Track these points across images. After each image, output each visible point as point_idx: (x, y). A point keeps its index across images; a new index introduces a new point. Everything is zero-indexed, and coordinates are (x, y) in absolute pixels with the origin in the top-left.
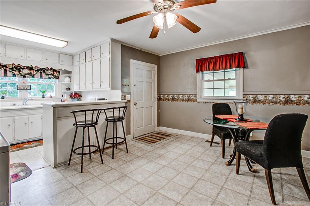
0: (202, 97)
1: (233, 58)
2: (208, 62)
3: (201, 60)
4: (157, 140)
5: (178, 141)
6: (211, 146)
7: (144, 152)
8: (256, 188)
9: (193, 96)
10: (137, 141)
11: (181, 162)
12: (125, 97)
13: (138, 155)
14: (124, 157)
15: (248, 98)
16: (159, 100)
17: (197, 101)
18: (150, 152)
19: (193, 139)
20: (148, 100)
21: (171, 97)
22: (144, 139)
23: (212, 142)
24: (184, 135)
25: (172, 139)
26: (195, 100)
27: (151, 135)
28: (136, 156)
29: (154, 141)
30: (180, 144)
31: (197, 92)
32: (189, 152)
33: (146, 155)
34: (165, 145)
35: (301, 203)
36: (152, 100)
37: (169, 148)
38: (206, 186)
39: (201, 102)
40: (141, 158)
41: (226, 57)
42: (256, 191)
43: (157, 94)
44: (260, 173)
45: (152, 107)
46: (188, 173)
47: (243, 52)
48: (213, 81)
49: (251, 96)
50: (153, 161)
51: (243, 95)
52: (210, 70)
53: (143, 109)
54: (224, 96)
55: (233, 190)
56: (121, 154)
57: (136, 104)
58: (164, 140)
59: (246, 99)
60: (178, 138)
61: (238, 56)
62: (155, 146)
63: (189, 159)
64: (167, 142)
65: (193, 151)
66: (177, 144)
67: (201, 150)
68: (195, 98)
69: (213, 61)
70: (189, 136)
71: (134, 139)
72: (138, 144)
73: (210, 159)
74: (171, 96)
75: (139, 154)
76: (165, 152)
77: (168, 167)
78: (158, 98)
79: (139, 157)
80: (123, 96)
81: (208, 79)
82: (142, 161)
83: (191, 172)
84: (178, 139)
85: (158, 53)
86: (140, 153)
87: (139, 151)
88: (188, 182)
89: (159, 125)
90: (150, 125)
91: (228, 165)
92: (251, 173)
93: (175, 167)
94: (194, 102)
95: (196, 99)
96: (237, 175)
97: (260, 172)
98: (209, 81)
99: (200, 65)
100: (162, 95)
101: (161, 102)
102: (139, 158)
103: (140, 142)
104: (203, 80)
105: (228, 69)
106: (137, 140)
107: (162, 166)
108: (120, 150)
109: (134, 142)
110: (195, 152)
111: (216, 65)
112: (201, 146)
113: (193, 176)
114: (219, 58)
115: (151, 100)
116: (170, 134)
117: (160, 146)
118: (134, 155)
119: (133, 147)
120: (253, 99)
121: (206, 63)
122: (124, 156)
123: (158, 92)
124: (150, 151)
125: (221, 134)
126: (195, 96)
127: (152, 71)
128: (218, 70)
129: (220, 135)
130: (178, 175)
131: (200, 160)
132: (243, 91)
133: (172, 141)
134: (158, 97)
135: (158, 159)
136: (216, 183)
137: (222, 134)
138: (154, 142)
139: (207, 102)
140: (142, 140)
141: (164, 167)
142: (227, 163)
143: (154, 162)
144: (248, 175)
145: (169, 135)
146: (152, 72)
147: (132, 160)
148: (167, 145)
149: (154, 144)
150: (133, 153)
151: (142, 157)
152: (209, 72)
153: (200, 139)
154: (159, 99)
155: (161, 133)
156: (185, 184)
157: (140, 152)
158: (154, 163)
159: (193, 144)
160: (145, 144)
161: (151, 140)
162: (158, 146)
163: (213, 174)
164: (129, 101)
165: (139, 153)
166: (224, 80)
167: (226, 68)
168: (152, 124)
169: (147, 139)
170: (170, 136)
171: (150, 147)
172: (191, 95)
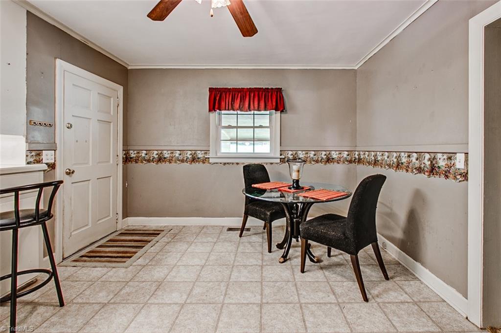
0: (219, 155)
1: (270, 94)
2: (231, 96)
3: (220, 91)
4: (134, 250)
5: (181, 241)
6: (241, 236)
7: (112, 289)
8: (335, 286)
9: (203, 152)
10: (77, 263)
11: (211, 283)
12: (39, 155)
13: (100, 300)
14: (54, 324)
15: (287, 156)
16: (126, 161)
17: (210, 162)
18: (131, 283)
19: (205, 230)
20: (102, 162)
21: (155, 154)
22: (98, 254)
23: (243, 229)
24: (184, 226)
25: (165, 239)
26: (205, 160)
27: (110, 241)
28: (97, 307)
29: (126, 252)
30: (187, 246)
31: (209, 146)
32: (212, 258)
33: (122, 293)
34: (158, 257)
35: (382, 286)
36: (111, 162)
37: (171, 260)
38: (280, 314)
39: (217, 163)
40: (112, 306)
41: (260, 91)
42: (338, 290)
43: (122, 150)
44: (323, 261)
45: (111, 178)
46: (237, 301)
47: (281, 88)
48: (237, 128)
49: (290, 153)
50: (149, 302)
51: (281, 151)
52: (234, 110)
53: (89, 184)
54: (254, 153)
55: (314, 301)
56: (39, 319)
57: (73, 172)
58: (150, 244)
59: (284, 157)
60: (177, 234)
61: (276, 93)
62: (135, 264)
63: (220, 271)
64: (157, 247)
65: (219, 254)
66: (181, 246)
67: (230, 247)
68: (206, 157)
69: (240, 94)
70: (195, 226)
71: (65, 263)
72: (85, 270)
73: (253, 261)
74: (156, 152)
75: (102, 297)
76: (166, 271)
77: (191, 303)
78: (124, 156)
79: (104, 305)
80: (33, 153)
81: (229, 124)
82: (120, 314)
83: (240, 297)
84: (178, 237)
85: (125, 61)
86: (103, 294)
87: (97, 289)
88: (248, 320)
89: (126, 215)
90: (107, 219)
91: (283, 262)
92: (314, 265)
93: (204, 297)
94: (204, 163)
95: (209, 158)
96: (302, 274)
97: (322, 259)
98: (230, 127)
99: (217, 98)
100: (134, 150)
101: (132, 165)
102: (106, 308)
103: (88, 264)
104: (219, 125)
105: (263, 112)
106: (75, 261)
107: (176, 308)
108: (29, 308)
109: (69, 268)
110: (222, 254)
111: (244, 102)
112: (225, 240)
113: (248, 304)
114: (248, 92)
115: (109, 161)
116: (154, 228)
117: (148, 261)
118: (86, 307)
119: (73, 284)
120: (292, 156)
121: (228, 96)
122: (54, 319)
123: (123, 145)
124: (130, 281)
125: (266, 214)
126: (206, 153)
127: (111, 97)
128: (247, 111)
129: (263, 216)
130: (220, 314)
131: (239, 266)
132: (281, 146)
133: (168, 243)
134: (125, 154)
135: (159, 293)
136: (289, 301)
137: (269, 213)
138: (128, 255)
139: (228, 163)
140: (93, 259)
141: (182, 307)
142: (282, 260)
143: (151, 304)
144: (315, 270)
145: (156, 232)
146: (112, 99)
147: (87, 323)
148: (163, 255)
149: (129, 261)
150: (80, 301)
151: (114, 303)
152: (232, 112)
153: (215, 228)
154: (127, 159)
155: (133, 230)
156: (245, 328)
157: (100, 291)
158: (153, 306)
159: (210, 239)
160: (105, 266)
161: (118, 252)
162: (140, 261)
163: (275, 286)
164: (52, 166)
165: (101, 294)
166: (254, 127)
167: (259, 110)
168: (111, 216)
169: (106, 252)
170: (158, 234)
171: (123, 270)
172: (199, 152)
